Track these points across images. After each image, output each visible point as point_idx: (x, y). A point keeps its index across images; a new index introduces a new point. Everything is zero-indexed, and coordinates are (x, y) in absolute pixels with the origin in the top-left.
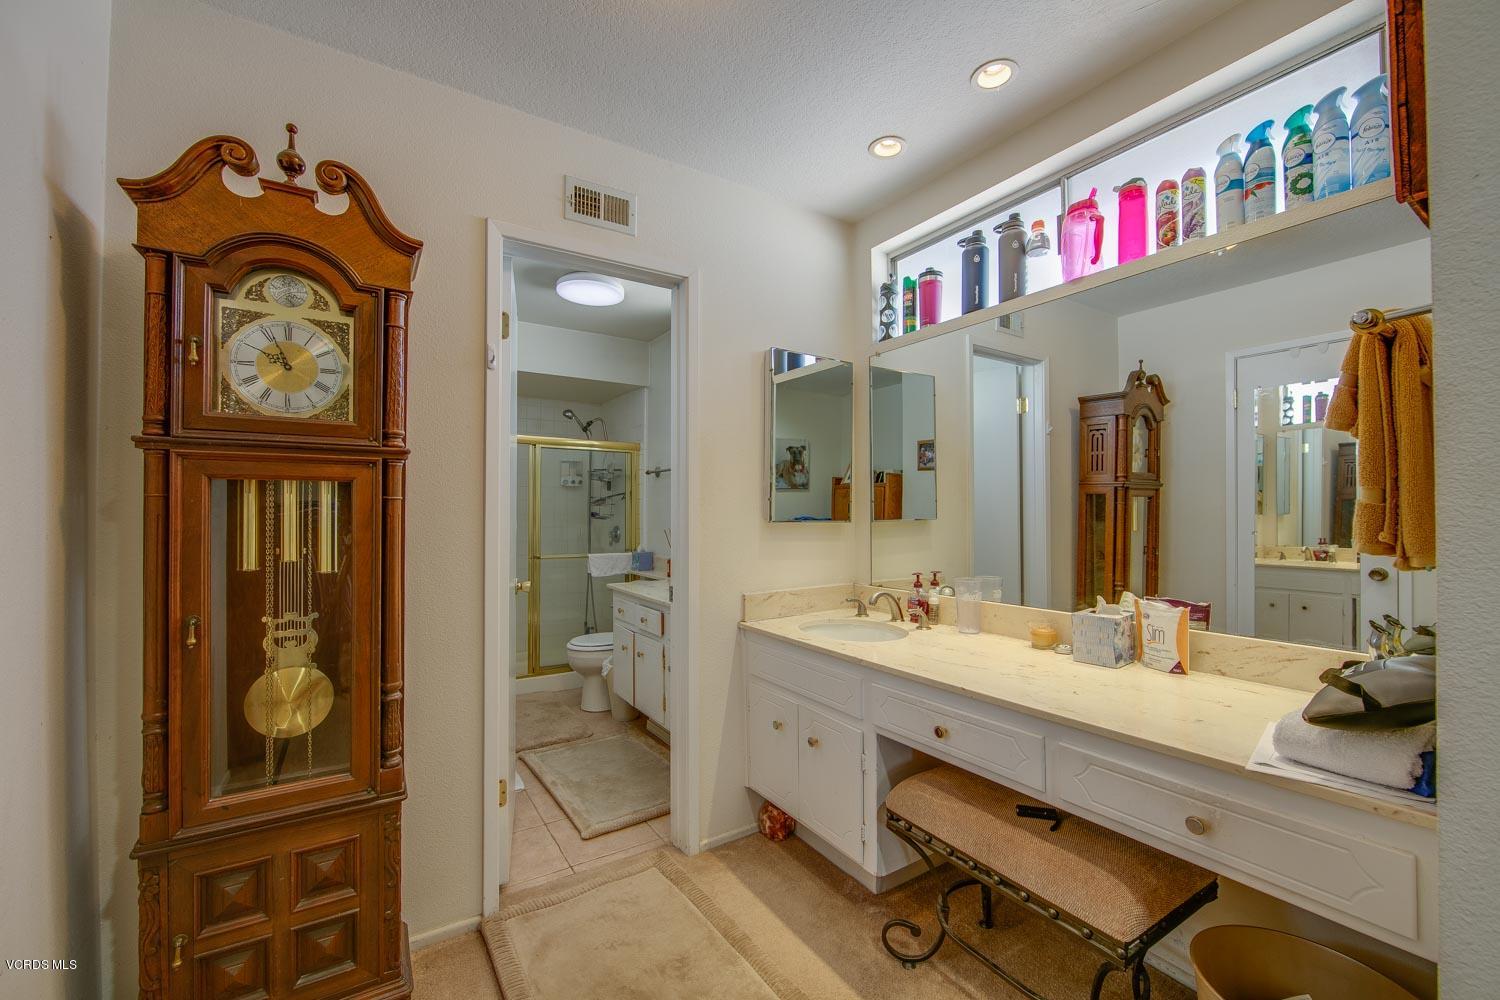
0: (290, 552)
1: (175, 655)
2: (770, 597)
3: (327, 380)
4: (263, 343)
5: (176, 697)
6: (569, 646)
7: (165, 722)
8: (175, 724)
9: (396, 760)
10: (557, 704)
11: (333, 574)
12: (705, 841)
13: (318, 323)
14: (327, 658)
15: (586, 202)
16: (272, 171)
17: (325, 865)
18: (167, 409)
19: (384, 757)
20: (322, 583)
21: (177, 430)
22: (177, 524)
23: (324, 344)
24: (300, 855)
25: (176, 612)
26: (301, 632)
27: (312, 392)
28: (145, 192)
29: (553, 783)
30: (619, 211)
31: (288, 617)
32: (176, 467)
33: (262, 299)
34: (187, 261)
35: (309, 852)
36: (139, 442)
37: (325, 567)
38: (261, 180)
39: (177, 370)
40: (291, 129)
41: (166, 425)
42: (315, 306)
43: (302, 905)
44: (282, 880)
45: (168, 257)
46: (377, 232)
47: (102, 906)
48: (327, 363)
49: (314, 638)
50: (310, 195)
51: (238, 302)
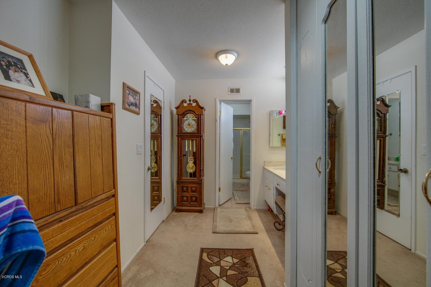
0: (191, 149)
1: (180, 160)
2: (270, 162)
3: (194, 127)
4: (187, 123)
5: (180, 165)
6: (246, 173)
7: (179, 167)
8: (180, 168)
9: (202, 177)
10: (244, 185)
11: (195, 152)
12: (255, 208)
13: (193, 120)
14: (195, 163)
15: (232, 91)
16: (188, 102)
17: (194, 189)
18: (179, 132)
19: (200, 177)
20: (194, 153)
21: (180, 134)
22: (180, 145)
23: (194, 122)
24: (191, 187)
25: (180, 155)
26: (192, 159)
27: (192, 128)
28: (177, 108)
29: (235, 196)
30: (238, 91)
31: (191, 157)
32: (180, 138)
33: (187, 118)
34: (180, 115)
35: (192, 187)
36: (177, 136)
37: (194, 151)
38: (187, 104)
39: (180, 127)
40: (190, 96)
41: (179, 134)
42: (193, 118)
43: (191, 193)
44: (190, 190)
45: (179, 115)
46: (199, 107)
47: (174, 190)
48: (194, 125)
49: (193, 160)
50: (192, 104)
51: (185, 119)
